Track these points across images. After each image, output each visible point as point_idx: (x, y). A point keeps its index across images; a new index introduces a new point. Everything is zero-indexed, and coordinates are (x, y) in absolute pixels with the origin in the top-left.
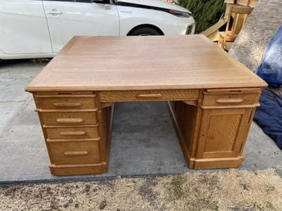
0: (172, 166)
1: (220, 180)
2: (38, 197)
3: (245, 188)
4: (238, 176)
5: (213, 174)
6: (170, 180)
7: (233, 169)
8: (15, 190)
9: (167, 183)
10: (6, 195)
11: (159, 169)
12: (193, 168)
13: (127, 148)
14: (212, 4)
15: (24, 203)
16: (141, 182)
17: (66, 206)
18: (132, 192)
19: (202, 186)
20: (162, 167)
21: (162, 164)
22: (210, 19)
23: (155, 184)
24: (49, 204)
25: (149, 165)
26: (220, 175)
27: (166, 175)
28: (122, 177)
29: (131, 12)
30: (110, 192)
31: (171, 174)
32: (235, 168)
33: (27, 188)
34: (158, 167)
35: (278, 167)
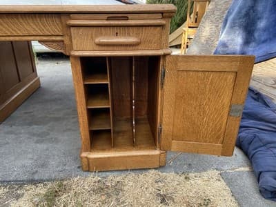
1: (125, 188)
3: (163, 201)
4: (156, 182)
5: (118, 179)
6: (44, 191)
7: (153, 171)
11: (35, 173)
12: (88, 171)
13: (7, 143)
19: (94, 197)
20: (40, 170)
26: (130, 181)
27: (41, 181)
31: (48, 181)
32: (156, 169)
34: (35, 170)
35: (225, 168)
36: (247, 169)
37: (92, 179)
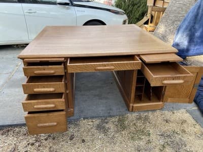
0: (118, 111)
1: (150, 118)
2: (25, 135)
3: (167, 122)
4: (162, 115)
5: (145, 114)
6: (117, 120)
8: (8, 131)
9: (115, 121)
10: (2, 134)
11: (109, 113)
12: (132, 111)
13: (86, 100)
14: (139, 7)
15: (15, 139)
16: (97, 122)
17: (46, 140)
18: (92, 128)
19: (139, 122)
20: (111, 111)
21: (111, 109)
22: (137, 17)
23: (107, 123)
24: (34, 139)
25: (102, 110)
26: (150, 114)
27: (114, 116)
28: (84, 119)
29: (84, 11)
30: (76, 129)
31: (117, 115)
32: (159, 110)
33: (17, 129)
34: (108, 111)
35: (188, 108)
36: (196, 108)
37: (135, 115)
